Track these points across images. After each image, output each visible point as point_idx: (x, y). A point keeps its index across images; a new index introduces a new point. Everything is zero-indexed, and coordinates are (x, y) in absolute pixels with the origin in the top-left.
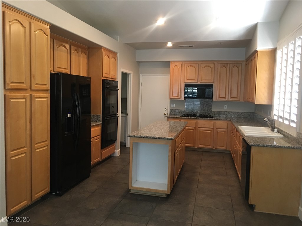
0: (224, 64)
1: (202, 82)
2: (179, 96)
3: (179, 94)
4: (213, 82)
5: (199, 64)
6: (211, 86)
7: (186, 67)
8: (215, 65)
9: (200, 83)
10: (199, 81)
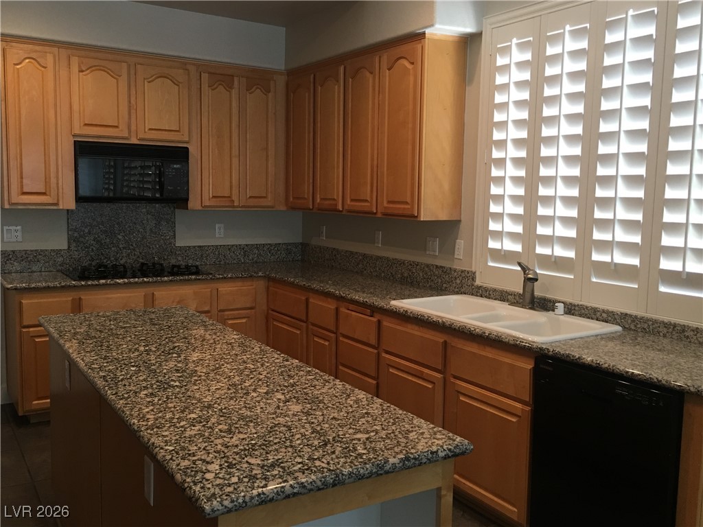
0: (222, 76)
1: (147, 136)
2: (53, 193)
3: (53, 185)
4: (187, 139)
5: (129, 65)
6: (181, 154)
7: (75, 68)
8: (189, 75)
9: (138, 142)
10: (133, 134)
